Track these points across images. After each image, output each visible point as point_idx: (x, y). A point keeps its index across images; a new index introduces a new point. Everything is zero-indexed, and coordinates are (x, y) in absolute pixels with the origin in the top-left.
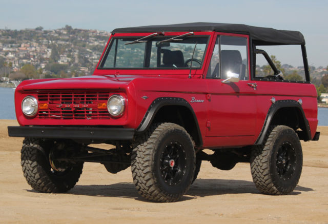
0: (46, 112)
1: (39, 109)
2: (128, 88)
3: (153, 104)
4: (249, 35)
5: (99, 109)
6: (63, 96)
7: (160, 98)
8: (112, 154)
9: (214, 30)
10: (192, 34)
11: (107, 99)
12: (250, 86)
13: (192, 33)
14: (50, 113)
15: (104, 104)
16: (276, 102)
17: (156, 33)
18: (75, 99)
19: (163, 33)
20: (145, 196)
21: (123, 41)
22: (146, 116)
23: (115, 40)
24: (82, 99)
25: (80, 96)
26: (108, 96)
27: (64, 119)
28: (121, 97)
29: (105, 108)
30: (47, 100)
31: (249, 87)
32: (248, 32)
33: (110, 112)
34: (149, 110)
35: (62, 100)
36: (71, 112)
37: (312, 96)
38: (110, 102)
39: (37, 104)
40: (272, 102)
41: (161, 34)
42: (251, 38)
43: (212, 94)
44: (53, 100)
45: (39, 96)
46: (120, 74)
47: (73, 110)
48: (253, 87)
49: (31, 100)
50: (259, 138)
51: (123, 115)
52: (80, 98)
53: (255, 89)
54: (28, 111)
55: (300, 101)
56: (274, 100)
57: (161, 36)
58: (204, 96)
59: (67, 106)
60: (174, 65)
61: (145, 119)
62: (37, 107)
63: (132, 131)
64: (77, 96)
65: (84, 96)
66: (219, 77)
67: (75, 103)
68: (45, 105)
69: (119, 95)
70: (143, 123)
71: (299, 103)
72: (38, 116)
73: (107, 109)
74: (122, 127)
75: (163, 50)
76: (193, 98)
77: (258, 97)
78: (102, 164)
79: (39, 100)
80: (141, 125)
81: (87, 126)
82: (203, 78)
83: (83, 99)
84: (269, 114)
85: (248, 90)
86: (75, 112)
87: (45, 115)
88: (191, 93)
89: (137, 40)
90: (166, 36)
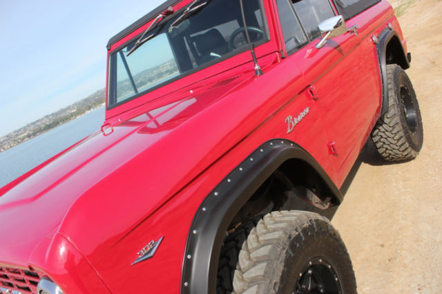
16: (379, 40)
17: (161, 15)
19: (170, 9)
23: (118, 54)
41: (168, 13)
56: (375, 38)
57: (170, 16)
58: (303, 96)
60: (212, 54)
75: (194, 37)
82: (282, 58)
89: (138, 41)
90: (177, 12)
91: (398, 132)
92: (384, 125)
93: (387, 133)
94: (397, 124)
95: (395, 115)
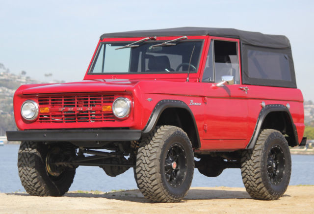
0: (47, 116)
1: (39, 113)
2: (135, 90)
3: (156, 106)
4: (239, 39)
5: (104, 112)
6: (65, 100)
7: (163, 100)
8: (114, 156)
9: (208, 35)
10: (185, 39)
11: (112, 102)
12: (242, 89)
13: (186, 37)
14: (51, 117)
15: (109, 107)
16: (266, 106)
17: (148, 38)
18: (78, 103)
19: (155, 37)
20: (149, 197)
21: (112, 46)
22: (151, 118)
24: (85, 102)
25: (83, 99)
26: (113, 99)
27: (66, 122)
28: (127, 99)
29: (110, 110)
30: (47, 104)
31: (240, 91)
32: (239, 36)
33: (115, 115)
34: (154, 112)
35: (64, 103)
36: (74, 115)
37: (299, 101)
38: (116, 104)
39: (37, 108)
40: (262, 107)
41: (153, 39)
42: (242, 42)
43: (208, 97)
44: (53, 104)
45: (39, 101)
46: (117, 78)
47: (76, 113)
48: (245, 91)
49: (32, 104)
50: (251, 142)
51: (128, 117)
52: (83, 101)
53: (246, 93)
54: (29, 115)
55: (288, 106)
56: (264, 104)
57: (153, 41)
58: (201, 98)
59: (70, 109)
61: (150, 121)
62: (38, 111)
63: (139, 132)
64: (80, 99)
65: (87, 99)
66: (214, 81)
67: (78, 106)
68: (47, 108)
69: (125, 97)
70: (148, 124)
71: (287, 108)
72: (39, 120)
73: (112, 111)
74: (128, 128)
76: (192, 101)
77: (249, 100)
78: (100, 167)
79: (40, 104)
80: (146, 127)
81: (91, 129)
82: (199, 82)
83: (87, 102)
84: (259, 118)
85: (240, 94)
86: (78, 115)
87: (46, 119)
88: (189, 96)
89: (128, 45)
90: (158, 40)
91: (257, 167)
92: (250, 161)
93: (250, 166)
94: (258, 162)
95: (258, 155)
